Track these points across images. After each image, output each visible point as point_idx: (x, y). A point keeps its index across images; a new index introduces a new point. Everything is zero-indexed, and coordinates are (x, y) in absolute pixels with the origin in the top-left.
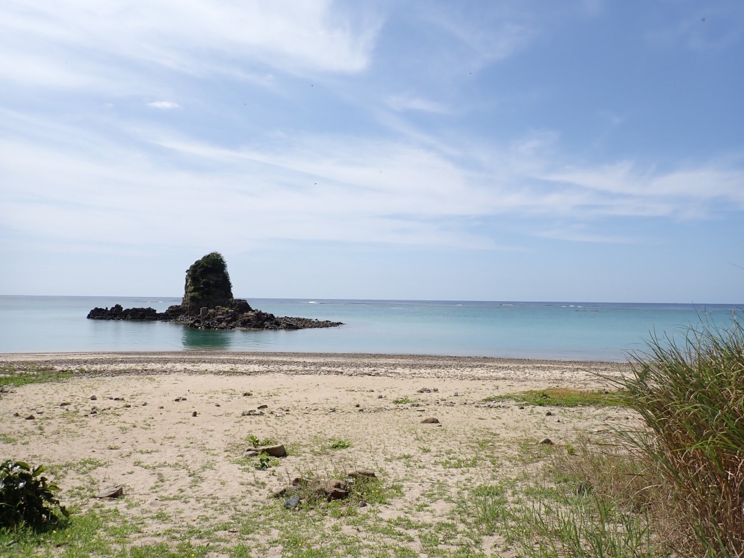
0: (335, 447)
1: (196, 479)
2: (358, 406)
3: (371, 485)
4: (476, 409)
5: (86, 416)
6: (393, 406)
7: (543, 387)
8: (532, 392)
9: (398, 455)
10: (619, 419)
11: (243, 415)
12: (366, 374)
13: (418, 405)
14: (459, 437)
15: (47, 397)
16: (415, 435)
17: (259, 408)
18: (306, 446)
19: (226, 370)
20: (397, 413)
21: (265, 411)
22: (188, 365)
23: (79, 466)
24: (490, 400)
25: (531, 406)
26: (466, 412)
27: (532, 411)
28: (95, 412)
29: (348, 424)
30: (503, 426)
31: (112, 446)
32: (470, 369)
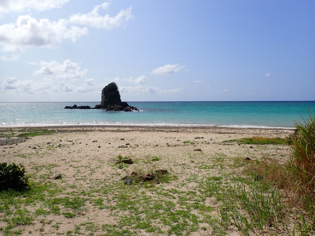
0: (154, 160)
1: (93, 171)
2: (168, 144)
3: (165, 175)
4: (219, 145)
5: (56, 147)
6: (183, 144)
7: (251, 136)
8: (245, 138)
9: (180, 164)
10: (283, 149)
11: (119, 147)
12: (174, 131)
13: (193, 144)
14: (209, 157)
15: (43, 140)
16: (189, 156)
17: (126, 145)
18: (142, 160)
19: (116, 130)
20: (184, 147)
21: (128, 146)
22: (100, 128)
23: (48, 166)
24: (226, 142)
25: (243, 145)
26: (214, 146)
27: (244, 146)
28: (60, 146)
29: (162, 151)
30: (229, 152)
31: (63, 159)
32: (219, 130)
